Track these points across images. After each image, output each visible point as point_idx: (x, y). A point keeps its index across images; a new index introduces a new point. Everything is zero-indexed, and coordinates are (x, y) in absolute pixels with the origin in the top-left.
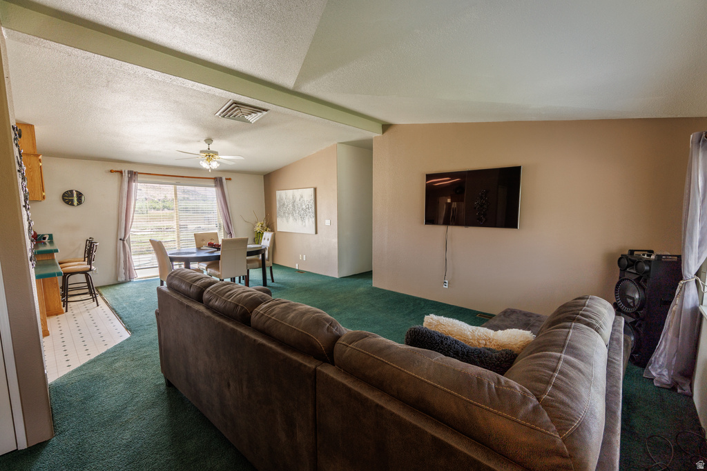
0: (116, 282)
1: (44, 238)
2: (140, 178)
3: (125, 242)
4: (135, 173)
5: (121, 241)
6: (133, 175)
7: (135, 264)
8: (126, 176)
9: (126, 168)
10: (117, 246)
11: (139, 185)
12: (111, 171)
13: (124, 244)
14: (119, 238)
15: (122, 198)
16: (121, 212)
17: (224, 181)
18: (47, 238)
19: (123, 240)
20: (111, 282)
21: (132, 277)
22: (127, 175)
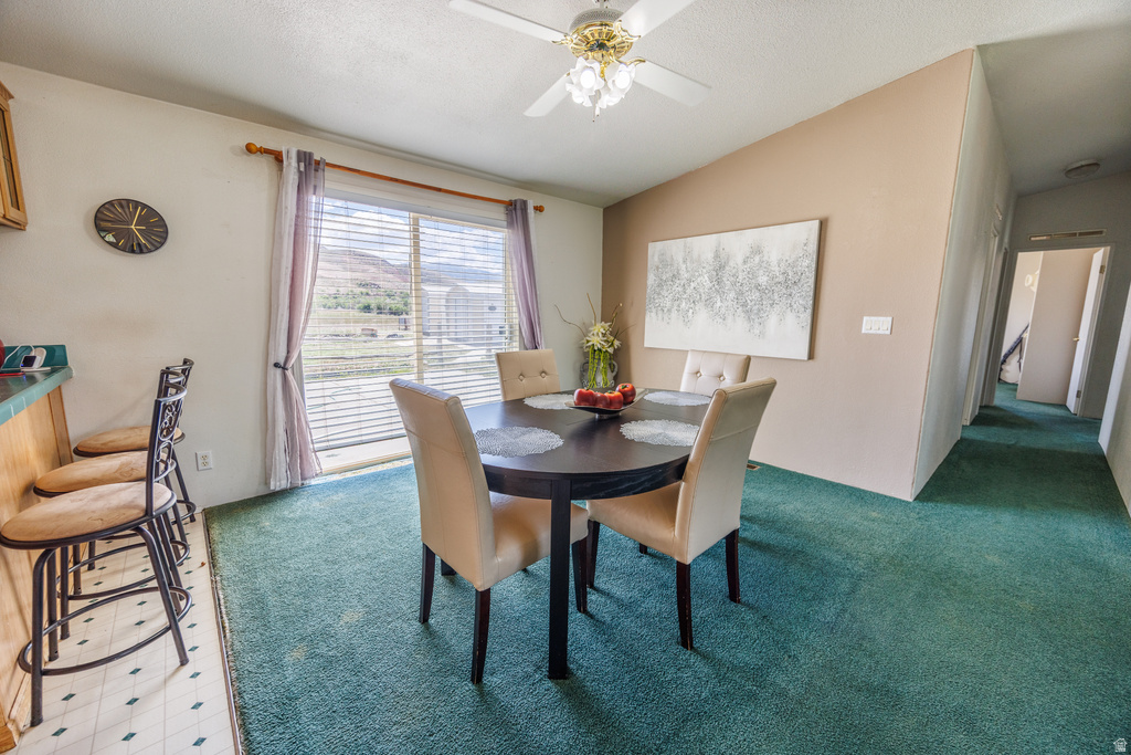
0: (262, 491)
1: (29, 361)
2: (330, 179)
3: (289, 373)
4: (318, 163)
5: (279, 371)
6: (311, 166)
7: (317, 435)
8: (292, 167)
9: (289, 144)
10: (266, 384)
11: (329, 204)
12: (250, 149)
13: (285, 378)
14: (272, 361)
15: (281, 237)
16: (278, 282)
17: (531, 211)
18: (40, 360)
19: (284, 368)
20: (251, 491)
21: (307, 474)
22: (294, 162)
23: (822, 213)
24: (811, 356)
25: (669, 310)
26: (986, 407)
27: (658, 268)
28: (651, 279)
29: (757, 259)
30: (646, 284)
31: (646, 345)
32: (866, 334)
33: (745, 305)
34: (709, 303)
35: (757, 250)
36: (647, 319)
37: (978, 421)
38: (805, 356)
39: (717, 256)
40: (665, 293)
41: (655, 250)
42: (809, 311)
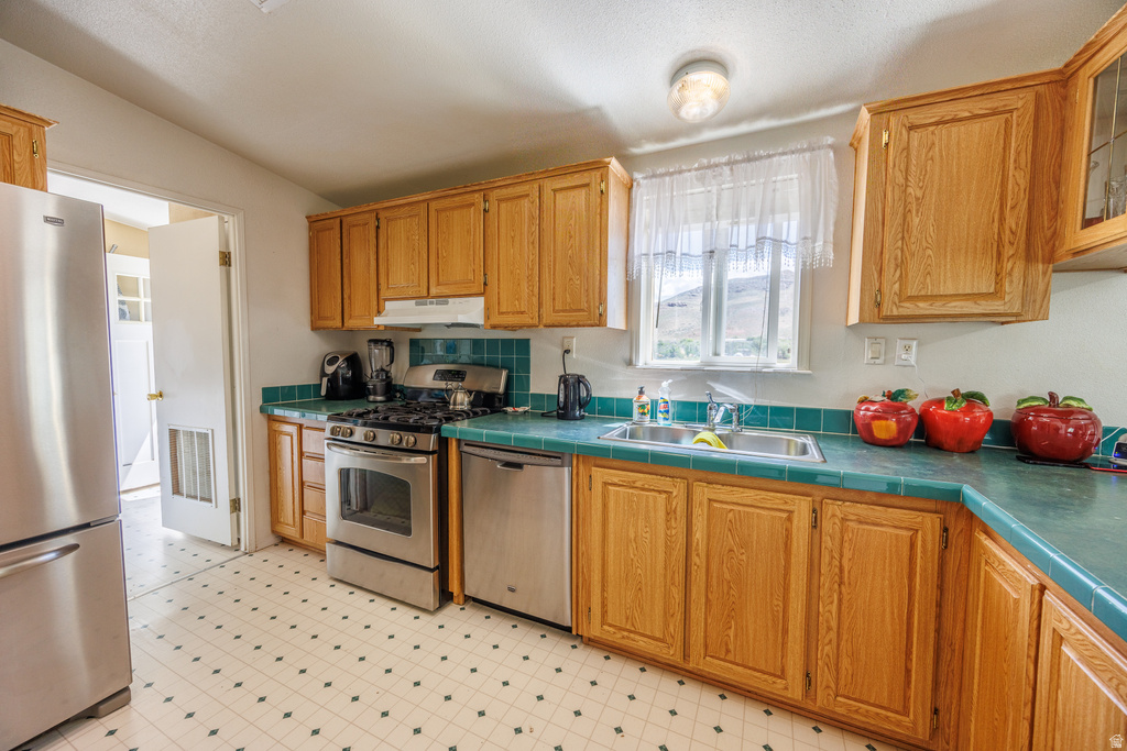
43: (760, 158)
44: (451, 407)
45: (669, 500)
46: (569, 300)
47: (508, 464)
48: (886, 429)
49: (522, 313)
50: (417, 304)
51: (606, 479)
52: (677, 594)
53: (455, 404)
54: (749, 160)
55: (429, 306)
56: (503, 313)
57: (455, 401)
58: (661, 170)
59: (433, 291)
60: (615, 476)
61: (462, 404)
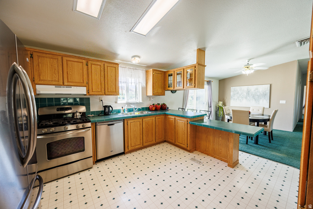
23: (271, 83)
24: (270, 107)
25: (236, 99)
26: (301, 119)
27: (233, 91)
28: (232, 93)
29: (257, 90)
30: (230, 95)
31: (231, 106)
32: (281, 104)
33: (255, 98)
34: (246, 98)
35: (257, 89)
36: (231, 101)
37: (299, 121)
38: (268, 107)
39: (248, 90)
40: (235, 96)
41: (232, 88)
42: (269, 100)
43: (137, 69)
44: (75, 117)
45: (140, 123)
46: (111, 90)
47: (109, 125)
48: (154, 109)
49: (99, 92)
50: (56, 87)
51: (131, 122)
52: (141, 136)
53: (76, 116)
54: (136, 69)
55: (62, 88)
56: (93, 92)
57: (76, 115)
58: (122, 66)
59: (66, 83)
60: (132, 121)
61: (79, 116)
